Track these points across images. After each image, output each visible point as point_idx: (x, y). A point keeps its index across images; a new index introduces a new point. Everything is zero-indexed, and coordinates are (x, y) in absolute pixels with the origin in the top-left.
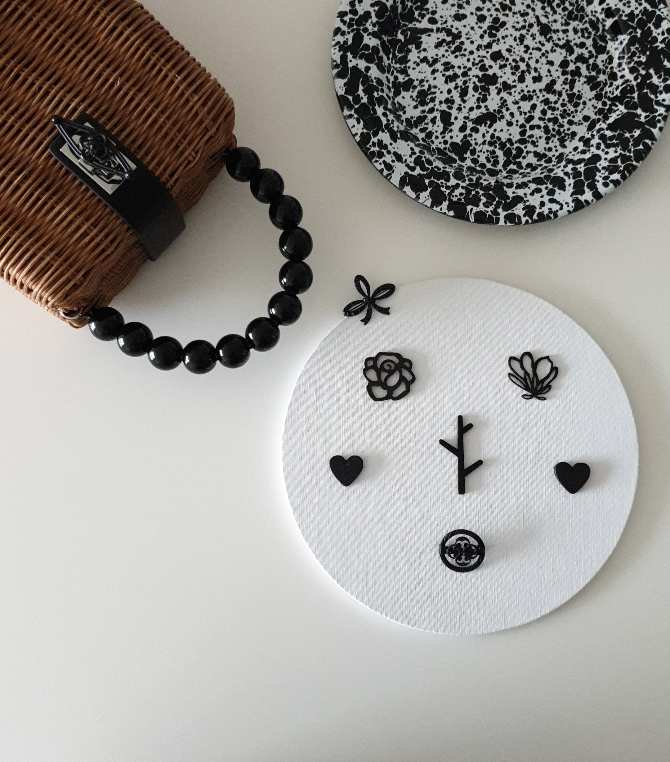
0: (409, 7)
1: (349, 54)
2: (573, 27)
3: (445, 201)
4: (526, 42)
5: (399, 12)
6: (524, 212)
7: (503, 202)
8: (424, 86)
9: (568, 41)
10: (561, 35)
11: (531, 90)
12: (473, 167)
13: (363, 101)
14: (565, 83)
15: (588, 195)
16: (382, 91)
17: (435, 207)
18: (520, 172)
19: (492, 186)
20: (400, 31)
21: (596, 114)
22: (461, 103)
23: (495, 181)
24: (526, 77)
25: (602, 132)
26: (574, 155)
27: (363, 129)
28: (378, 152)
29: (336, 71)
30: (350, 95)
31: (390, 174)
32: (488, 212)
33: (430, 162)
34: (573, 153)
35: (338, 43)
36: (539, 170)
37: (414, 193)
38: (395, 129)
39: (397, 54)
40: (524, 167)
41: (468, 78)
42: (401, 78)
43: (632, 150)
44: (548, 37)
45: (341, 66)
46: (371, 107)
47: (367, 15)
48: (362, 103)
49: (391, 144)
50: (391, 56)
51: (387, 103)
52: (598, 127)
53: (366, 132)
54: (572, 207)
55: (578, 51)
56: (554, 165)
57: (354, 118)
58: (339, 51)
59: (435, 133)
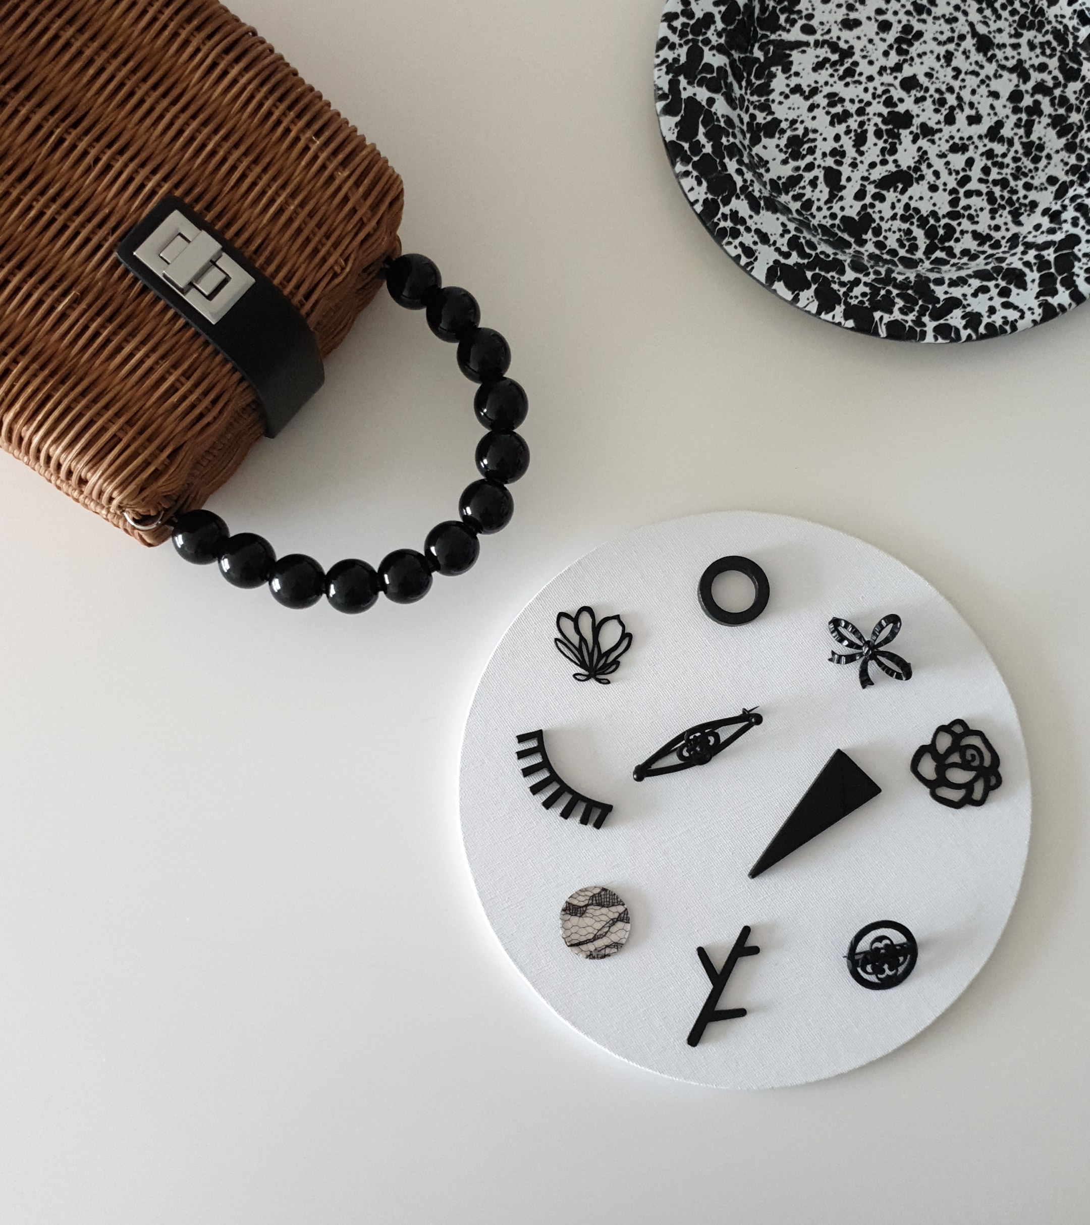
0: (770, 8)
1: (681, 78)
2: (1027, 40)
3: (839, 304)
4: (954, 63)
5: (756, 15)
6: (964, 322)
7: (930, 306)
8: (796, 129)
9: (1020, 62)
10: (1009, 52)
11: (966, 136)
12: (877, 255)
13: (705, 151)
14: (1017, 125)
15: (1063, 297)
16: (734, 136)
17: (823, 313)
18: (951, 263)
19: (910, 282)
20: (757, 45)
21: (1067, 173)
22: (856, 155)
23: (914, 275)
24: (957, 116)
25: (1079, 201)
26: (1035, 236)
27: (706, 193)
28: (731, 228)
29: (660, 105)
30: (686, 142)
31: (751, 263)
32: (907, 322)
33: (813, 246)
34: (1034, 233)
35: (665, 61)
36: (981, 260)
37: (790, 293)
38: (757, 194)
39: (754, 81)
40: (958, 255)
41: (865, 118)
42: (761, 118)
44: (989, 54)
45: (670, 97)
46: (718, 160)
47: (708, 19)
48: (704, 154)
49: (751, 217)
50: (744, 84)
51: (742, 156)
52: (1071, 193)
53: (712, 199)
54: (1039, 315)
55: (1036, 77)
56: (1004, 252)
57: (692, 177)
58: (667, 73)
59: (816, 202)
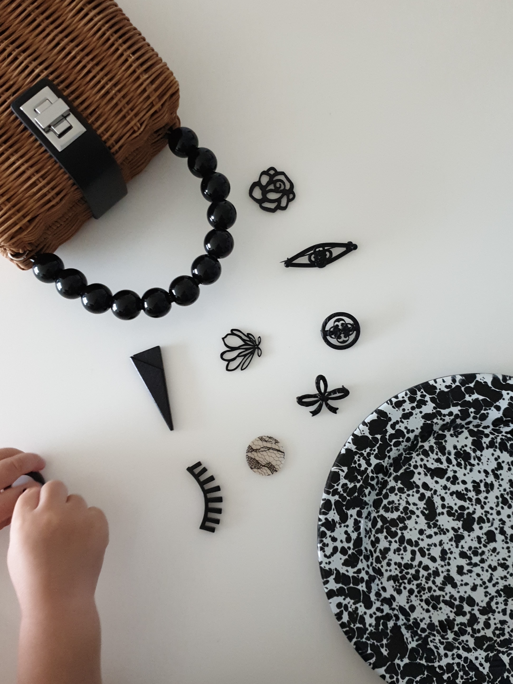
3: (356, 448)
6: (330, 520)
7: (345, 503)
8: (474, 459)
9: (494, 612)
10: (502, 607)
12: (387, 486)
13: (467, 396)
14: (452, 597)
15: (333, 585)
17: (353, 437)
18: (372, 529)
21: (415, 619)
27: (440, 389)
28: (415, 398)
29: (501, 378)
31: (392, 404)
32: (338, 485)
33: (397, 444)
34: (380, 586)
36: (370, 547)
38: (435, 420)
40: (377, 535)
41: (474, 503)
42: (486, 441)
43: (369, 642)
46: (460, 402)
49: (421, 412)
50: (509, 436)
51: (463, 419)
52: (401, 617)
53: (436, 392)
54: (325, 567)
57: (451, 383)
59: (427, 459)
